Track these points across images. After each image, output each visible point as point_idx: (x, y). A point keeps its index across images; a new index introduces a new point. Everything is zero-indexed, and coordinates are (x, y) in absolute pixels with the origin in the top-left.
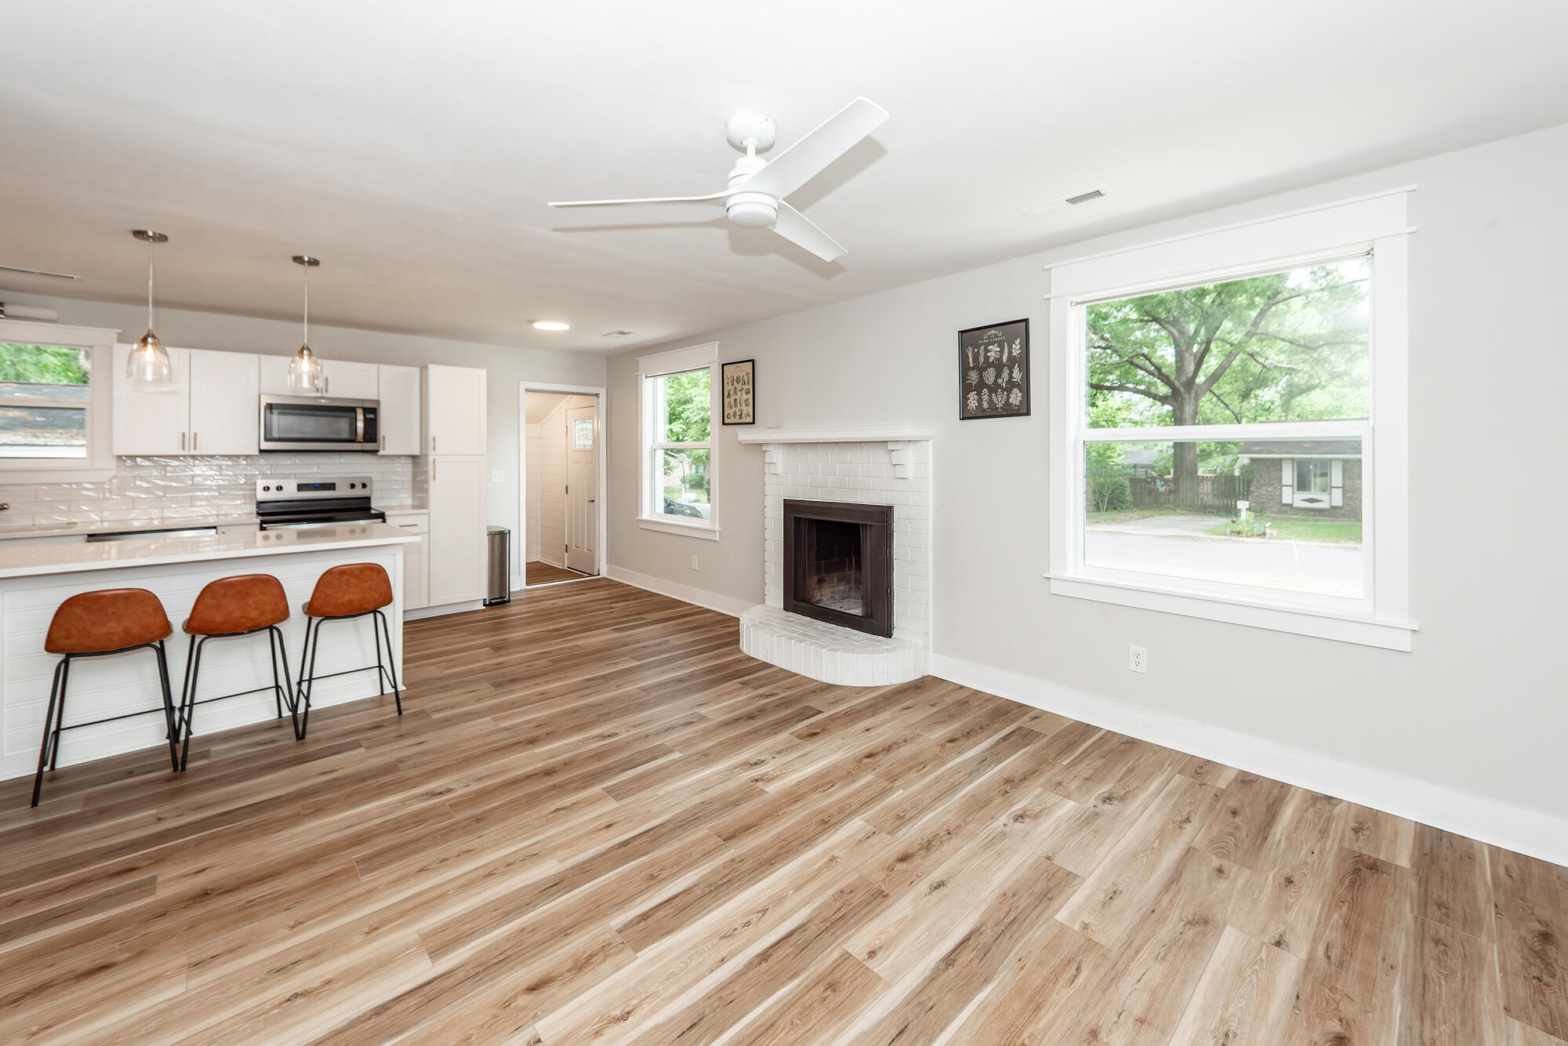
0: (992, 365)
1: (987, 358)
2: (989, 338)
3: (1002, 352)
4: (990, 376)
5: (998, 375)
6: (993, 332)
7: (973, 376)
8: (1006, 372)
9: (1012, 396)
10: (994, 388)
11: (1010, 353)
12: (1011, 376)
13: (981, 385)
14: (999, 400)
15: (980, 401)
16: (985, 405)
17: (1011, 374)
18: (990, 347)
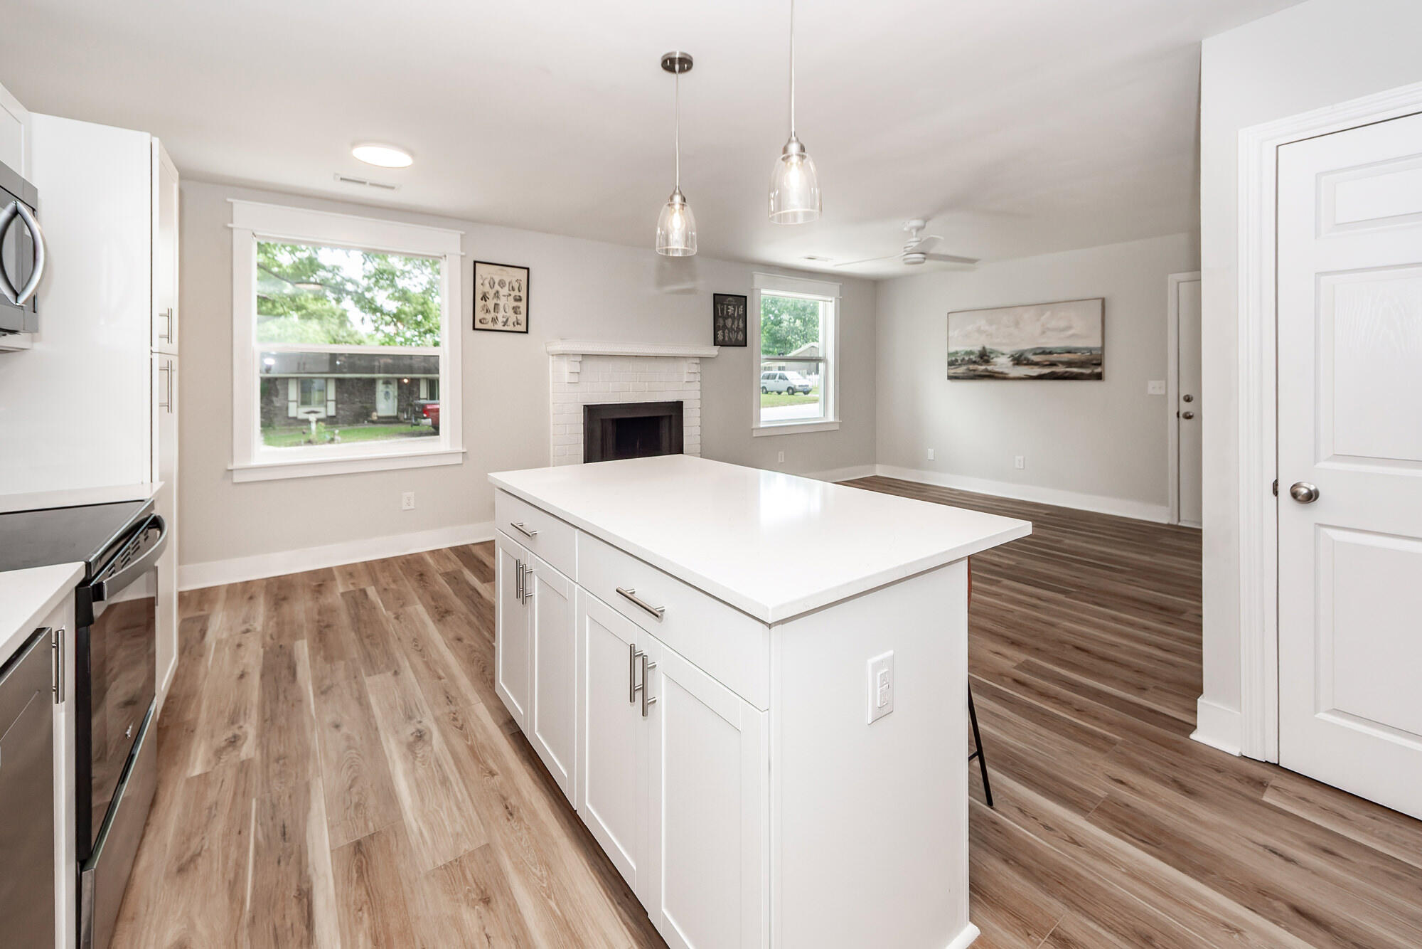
0: (730, 317)
1: (728, 312)
2: (729, 301)
3: (735, 311)
4: (729, 323)
5: (733, 323)
6: (730, 299)
7: (721, 322)
8: (736, 323)
9: (739, 336)
10: (731, 330)
11: (738, 312)
12: (738, 325)
13: (725, 327)
14: (733, 336)
15: (724, 336)
16: (727, 339)
17: (738, 323)
18: (729, 307)
